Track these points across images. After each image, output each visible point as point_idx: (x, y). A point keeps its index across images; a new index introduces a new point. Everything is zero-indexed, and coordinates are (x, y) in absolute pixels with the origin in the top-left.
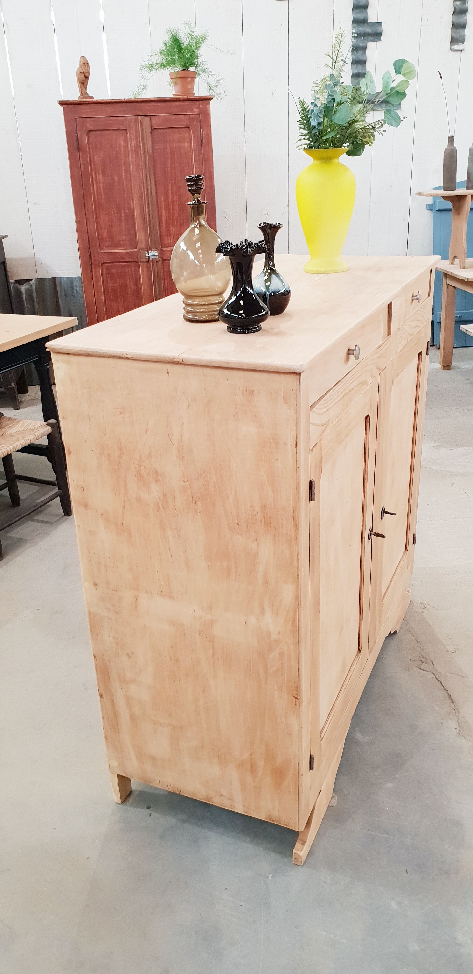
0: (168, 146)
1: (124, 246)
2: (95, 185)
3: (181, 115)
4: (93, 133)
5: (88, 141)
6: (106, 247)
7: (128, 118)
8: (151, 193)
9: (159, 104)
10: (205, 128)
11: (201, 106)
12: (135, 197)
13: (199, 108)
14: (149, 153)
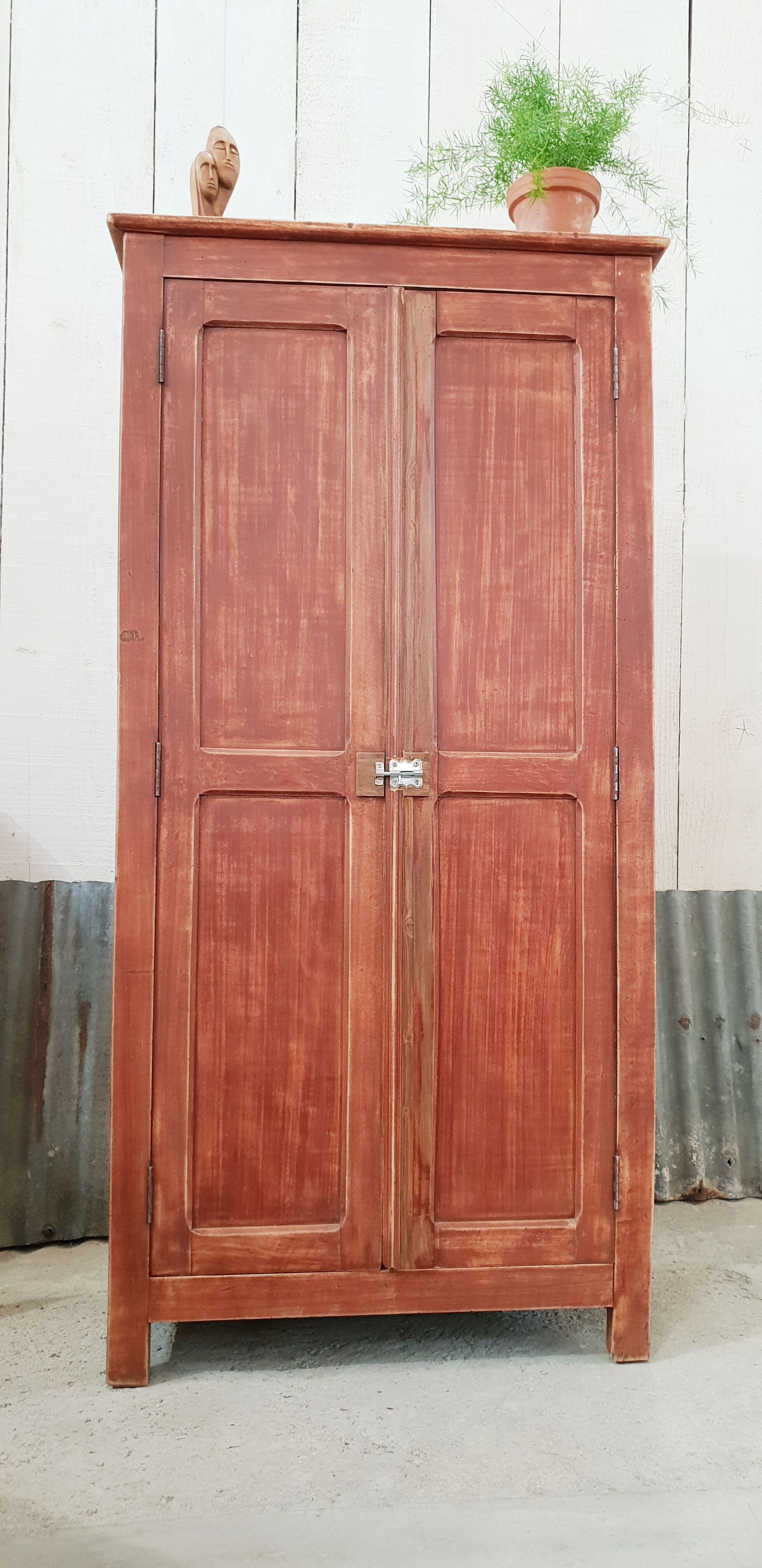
0: (493, 397)
1: (296, 735)
2: (209, 511)
3: (548, 299)
4: (223, 333)
5: (203, 358)
6: (228, 735)
7: (357, 291)
8: (417, 552)
9: (471, 255)
10: (629, 343)
11: (620, 274)
12: (357, 564)
13: (611, 280)
14: (420, 412)
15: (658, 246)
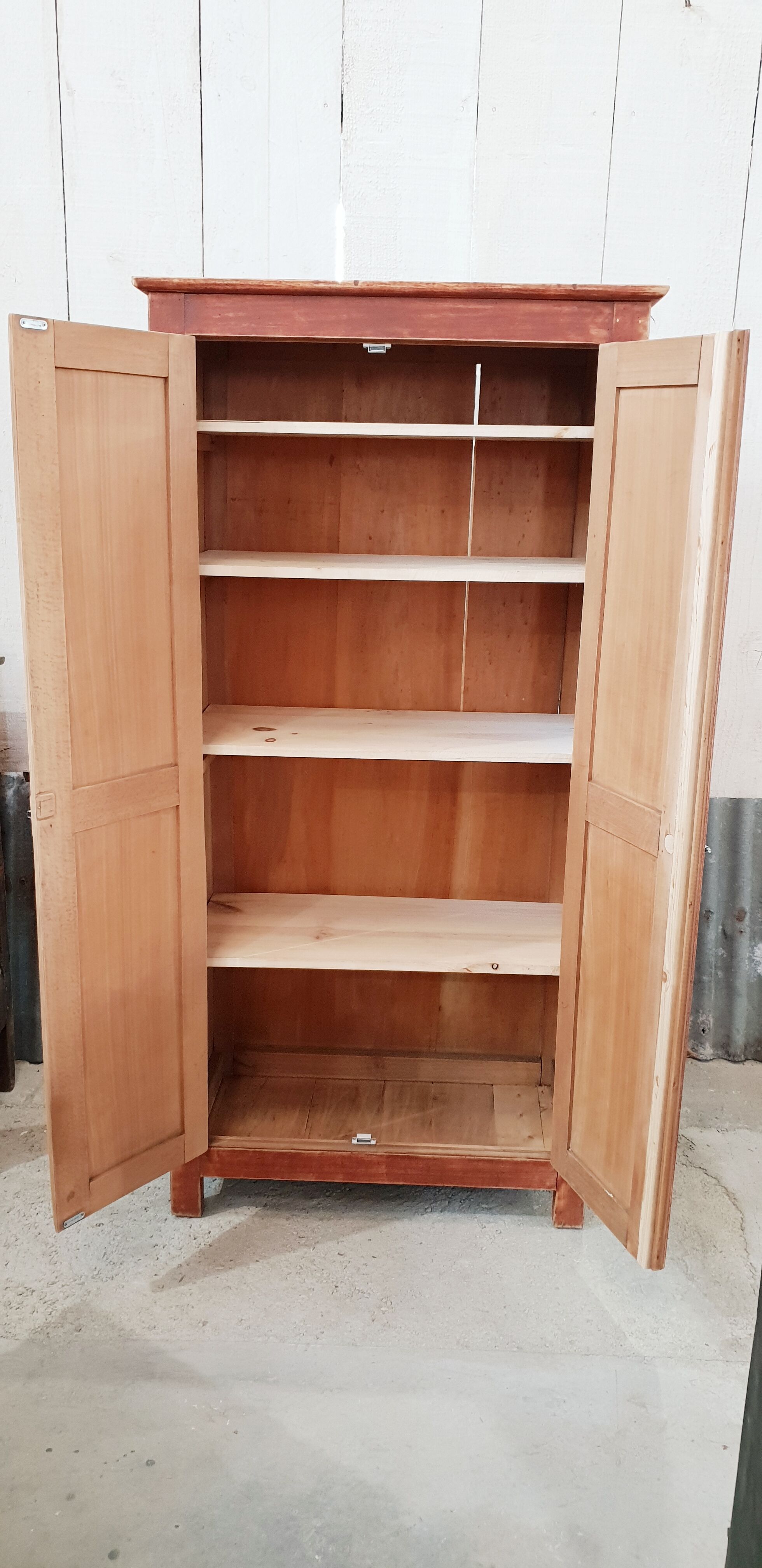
11: (618, 320)
13: (609, 327)
15: (657, 294)
